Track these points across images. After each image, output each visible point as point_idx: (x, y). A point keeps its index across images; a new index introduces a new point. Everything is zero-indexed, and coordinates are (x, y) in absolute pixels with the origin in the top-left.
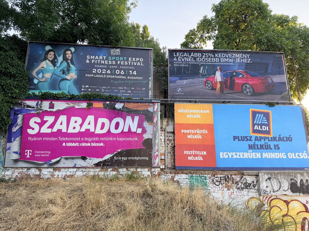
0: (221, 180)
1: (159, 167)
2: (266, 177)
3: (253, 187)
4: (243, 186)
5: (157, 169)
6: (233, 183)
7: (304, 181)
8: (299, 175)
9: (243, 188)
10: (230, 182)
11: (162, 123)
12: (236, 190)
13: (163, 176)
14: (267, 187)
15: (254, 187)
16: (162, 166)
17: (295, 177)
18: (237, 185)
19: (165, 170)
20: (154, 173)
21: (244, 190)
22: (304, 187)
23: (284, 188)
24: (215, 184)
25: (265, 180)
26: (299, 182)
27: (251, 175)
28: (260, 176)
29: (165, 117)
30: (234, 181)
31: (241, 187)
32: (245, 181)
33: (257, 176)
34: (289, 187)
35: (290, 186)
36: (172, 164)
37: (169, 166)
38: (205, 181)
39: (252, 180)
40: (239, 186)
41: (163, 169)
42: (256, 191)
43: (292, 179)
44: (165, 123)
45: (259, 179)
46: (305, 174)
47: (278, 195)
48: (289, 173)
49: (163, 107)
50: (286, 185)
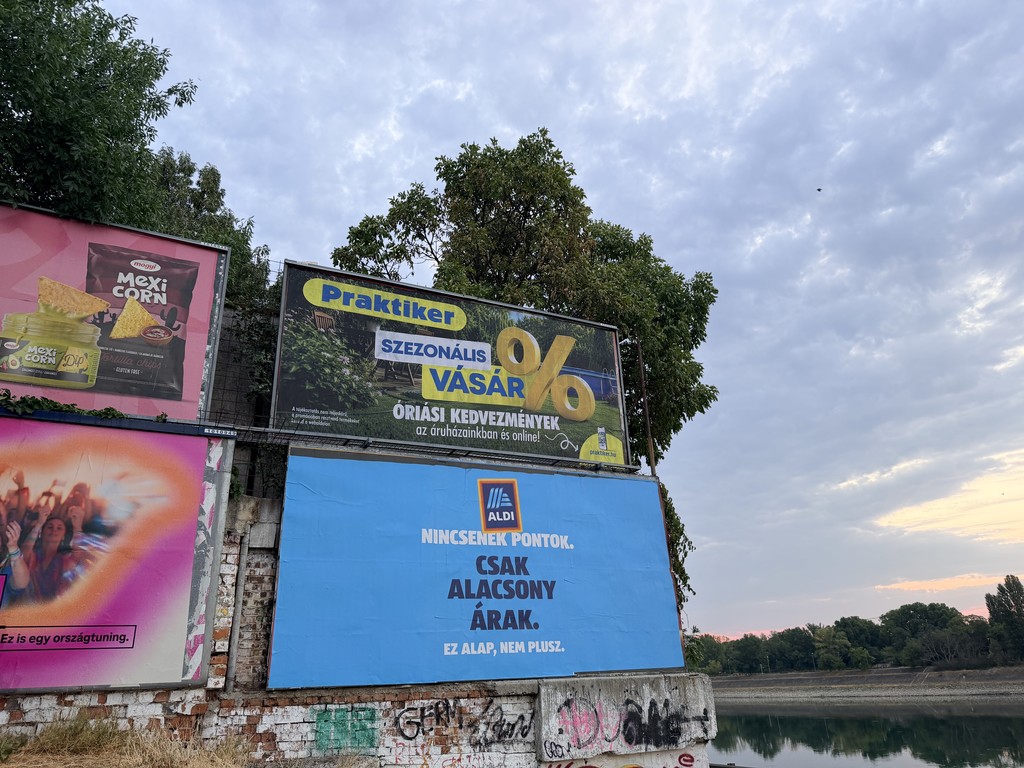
0: (423, 717)
1: (202, 685)
2: (560, 699)
3: (520, 736)
4: (490, 734)
5: (191, 695)
6: (461, 727)
7: (660, 706)
8: (646, 688)
9: (488, 743)
10: (453, 723)
11: (233, 516)
12: (467, 749)
13: (215, 719)
14: (561, 731)
15: (524, 735)
16: (216, 680)
17: (637, 693)
18: (474, 732)
19: (223, 696)
20: (179, 710)
21: (494, 747)
22: (659, 725)
23: (606, 732)
24: (403, 735)
25: (556, 708)
26: (646, 708)
27: (518, 696)
28: (542, 697)
29: (249, 493)
30: (464, 717)
31: (486, 740)
32: (497, 718)
33: (534, 696)
34: (621, 729)
35: (622, 724)
36: (254, 670)
37: (244, 678)
38: (369, 726)
39: (519, 713)
40: (479, 735)
41: (217, 690)
42: (528, 748)
43: (628, 702)
44: (245, 514)
45: (540, 707)
46: (663, 684)
47: (590, 756)
48: (622, 683)
49: (245, 456)
50: (612, 720)
